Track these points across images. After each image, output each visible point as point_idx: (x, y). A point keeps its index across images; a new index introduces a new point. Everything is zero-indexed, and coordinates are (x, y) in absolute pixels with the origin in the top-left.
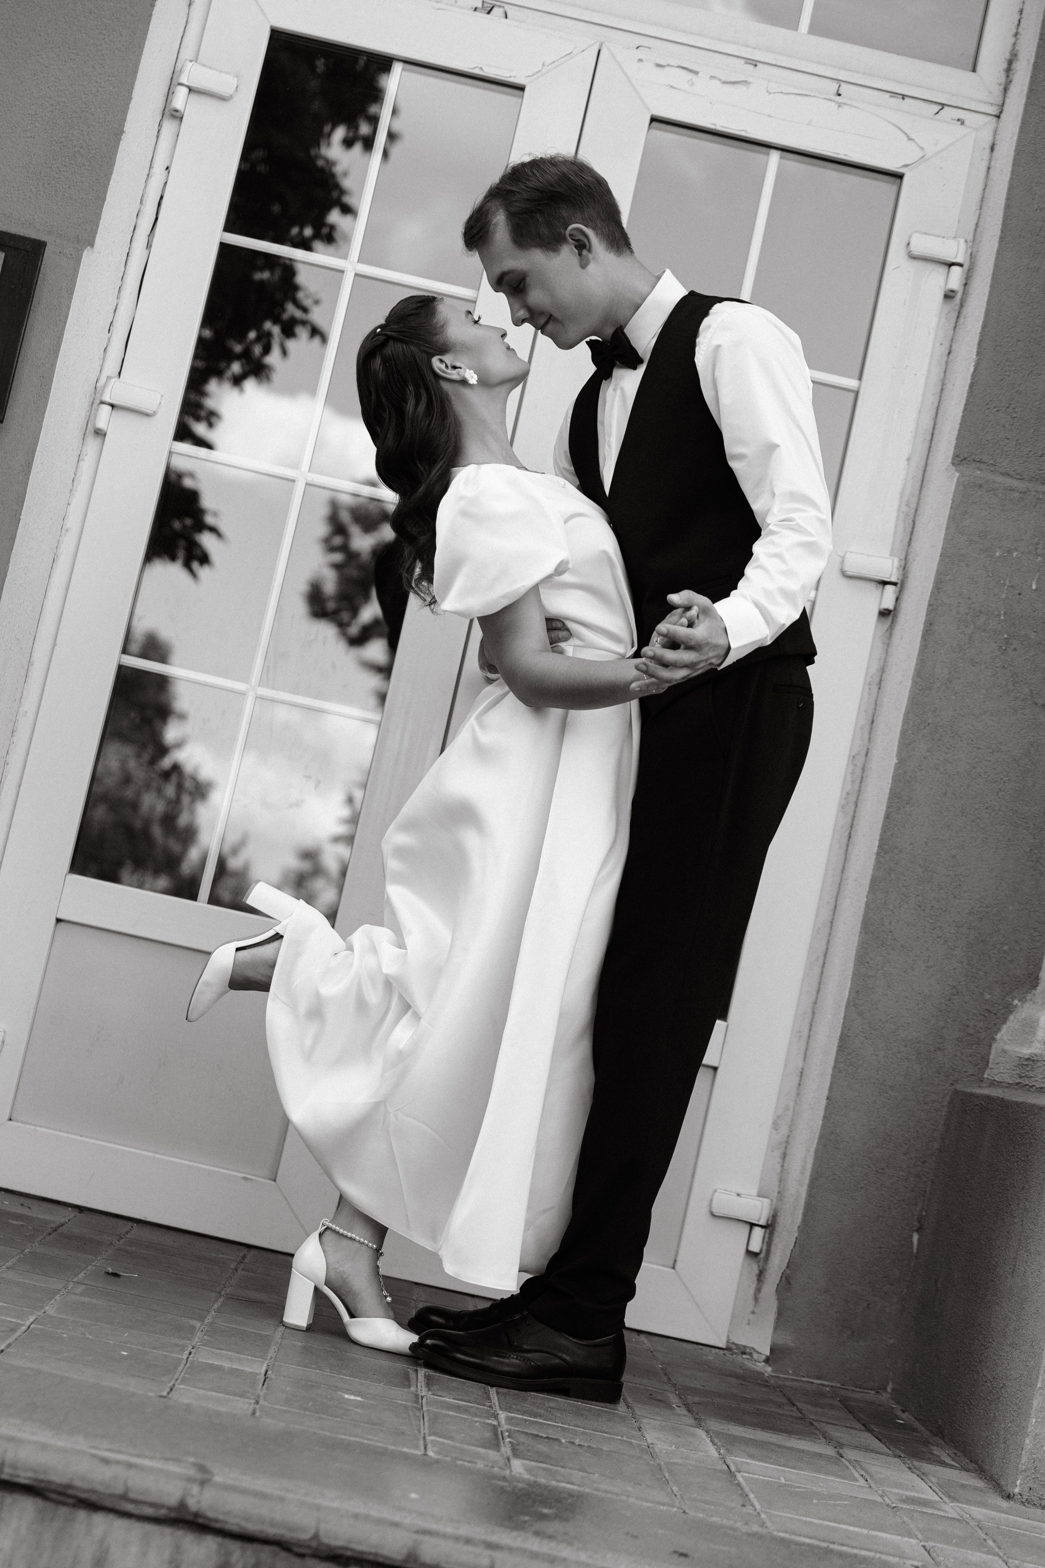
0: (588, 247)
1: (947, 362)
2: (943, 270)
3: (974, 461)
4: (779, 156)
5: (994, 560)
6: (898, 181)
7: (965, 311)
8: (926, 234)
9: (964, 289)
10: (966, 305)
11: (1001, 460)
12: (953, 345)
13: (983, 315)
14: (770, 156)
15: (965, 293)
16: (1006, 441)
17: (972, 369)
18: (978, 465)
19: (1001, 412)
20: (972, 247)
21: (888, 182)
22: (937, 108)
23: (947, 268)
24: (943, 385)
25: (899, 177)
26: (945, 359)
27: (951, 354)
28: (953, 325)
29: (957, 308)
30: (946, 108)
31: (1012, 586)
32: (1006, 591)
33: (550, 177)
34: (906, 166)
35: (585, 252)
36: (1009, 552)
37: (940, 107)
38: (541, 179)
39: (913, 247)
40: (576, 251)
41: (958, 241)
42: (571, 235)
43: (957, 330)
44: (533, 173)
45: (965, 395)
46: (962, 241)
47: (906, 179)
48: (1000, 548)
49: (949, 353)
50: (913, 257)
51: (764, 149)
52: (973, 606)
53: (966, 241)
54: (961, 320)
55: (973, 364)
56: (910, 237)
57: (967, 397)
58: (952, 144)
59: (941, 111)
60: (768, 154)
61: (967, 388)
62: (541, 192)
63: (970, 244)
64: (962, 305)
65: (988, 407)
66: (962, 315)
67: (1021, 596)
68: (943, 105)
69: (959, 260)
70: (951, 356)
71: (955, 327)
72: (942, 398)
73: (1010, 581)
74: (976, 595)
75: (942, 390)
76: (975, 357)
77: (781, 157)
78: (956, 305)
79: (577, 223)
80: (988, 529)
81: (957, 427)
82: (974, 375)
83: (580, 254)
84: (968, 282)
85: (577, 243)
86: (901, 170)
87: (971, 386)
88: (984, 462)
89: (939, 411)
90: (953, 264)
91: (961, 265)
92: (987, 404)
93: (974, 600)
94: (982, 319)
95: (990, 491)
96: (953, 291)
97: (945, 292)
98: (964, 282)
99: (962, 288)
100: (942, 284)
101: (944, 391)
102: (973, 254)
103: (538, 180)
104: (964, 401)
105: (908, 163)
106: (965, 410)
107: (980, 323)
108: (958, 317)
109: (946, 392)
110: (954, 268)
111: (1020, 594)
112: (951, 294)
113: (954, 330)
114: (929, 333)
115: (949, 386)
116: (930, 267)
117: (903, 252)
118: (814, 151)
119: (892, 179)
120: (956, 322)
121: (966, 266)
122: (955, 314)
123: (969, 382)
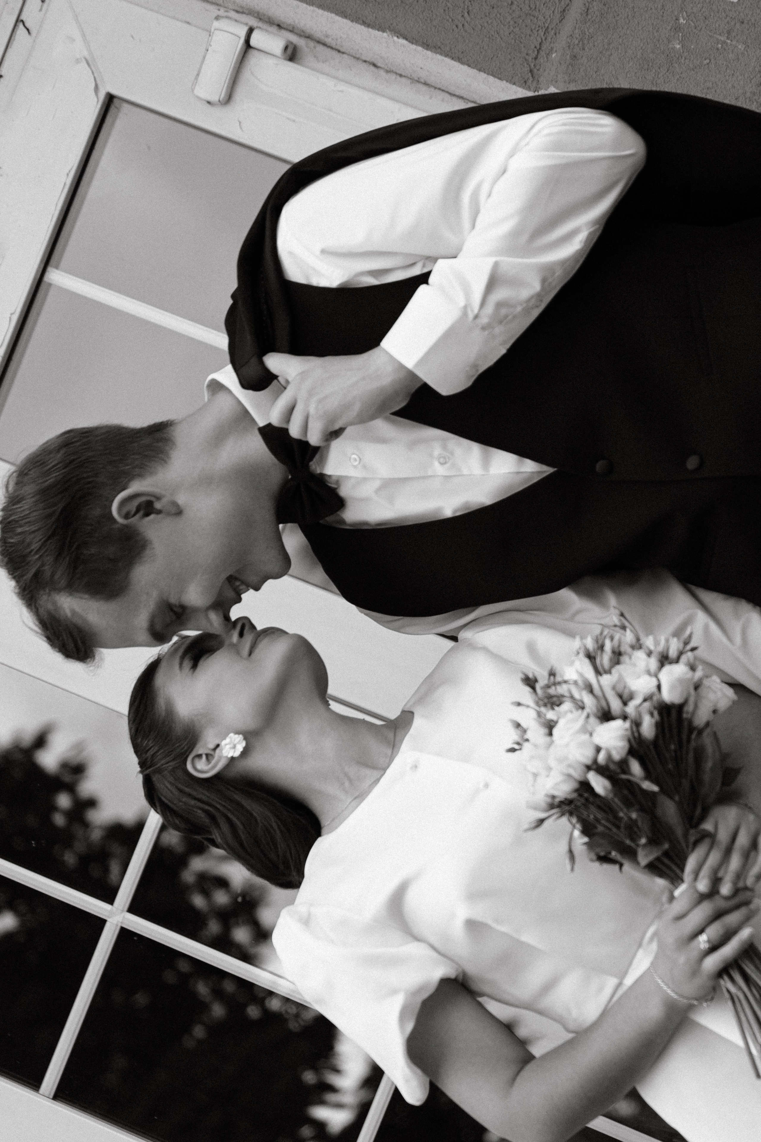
0: (152, 499)
1: (388, 71)
2: (253, 56)
3: (536, 58)
4: (55, 270)
5: (686, 54)
6: (115, 100)
7: (318, 34)
8: (198, 75)
9: (286, 29)
10: (308, 31)
11: (541, 17)
12: (364, 58)
13: (326, 14)
14: (53, 282)
15: (292, 30)
16: (514, 7)
17: (404, 42)
18: (542, 53)
19: (470, 9)
20: (227, 9)
21: (116, 117)
22: (21, 30)
23: (252, 52)
24: (418, 81)
25: (110, 100)
26: (382, 73)
27: (376, 62)
28: (334, 53)
29: (312, 44)
30: (23, 17)
31: (729, 33)
32: (734, 43)
33: (35, 514)
34: (96, 89)
35: (158, 505)
36: (677, 28)
37: (21, 25)
38: (33, 528)
39: (214, 98)
40: (152, 516)
41: (215, 30)
42: (127, 516)
43: (342, 50)
44: (20, 534)
45: (439, 57)
46: (216, 24)
47: (114, 92)
48: (669, 41)
49: (375, 65)
50: (229, 98)
51: (43, 287)
52: (748, 95)
53: (217, 18)
54: (328, 41)
55: (395, 38)
56: (199, 99)
57: (441, 54)
58: (76, 17)
59: (27, 25)
60: (50, 285)
61: (429, 53)
62: (53, 535)
63: (222, 13)
64: (309, 37)
65: (460, 26)
66: (323, 38)
67: (746, 22)
68: (19, 21)
69: (242, 32)
70: (379, 65)
71: (339, 51)
72: (438, 86)
73: (720, 34)
74: (733, 87)
75: (426, 84)
76: (385, 34)
77: (57, 267)
78: (307, 44)
79: (112, 501)
80: (639, 54)
81: (483, 75)
82: (412, 40)
83: (159, 512)
84: (276, 22)
85: (141, 513)
86: (102, 96)
87: (427, 46)
88: (540, 44)
89: (457, 94)
90: (247, 42)
91: (251, 31)
92: (457, 26)
93: (740, 91)
94: (333, 15)
95: (583, 44)
96: (286, 48)
97: (285, 59)
98: (274, 29)
99: (284, 33)
100: (271, 62)
101: (429, 82)
102: (237, 8)
103: (34, 532)
104: (448, 60)
105: (93, 85)
106: (460, 60)
107: (338, 18)
108: (324, 44)
109: (431, 80)
110: (253, 42)
111: (742, 23)
112: (290, 51)
113: (343, 53)
114: (342, 91)
115: (423, 75)
116: (246, 75)
117: (218, 112)
118: (55, 219)
119: (112, 111)
120: (332, 48)
121: (253, 22)
122: (320, 48)
123: (420, 49)
